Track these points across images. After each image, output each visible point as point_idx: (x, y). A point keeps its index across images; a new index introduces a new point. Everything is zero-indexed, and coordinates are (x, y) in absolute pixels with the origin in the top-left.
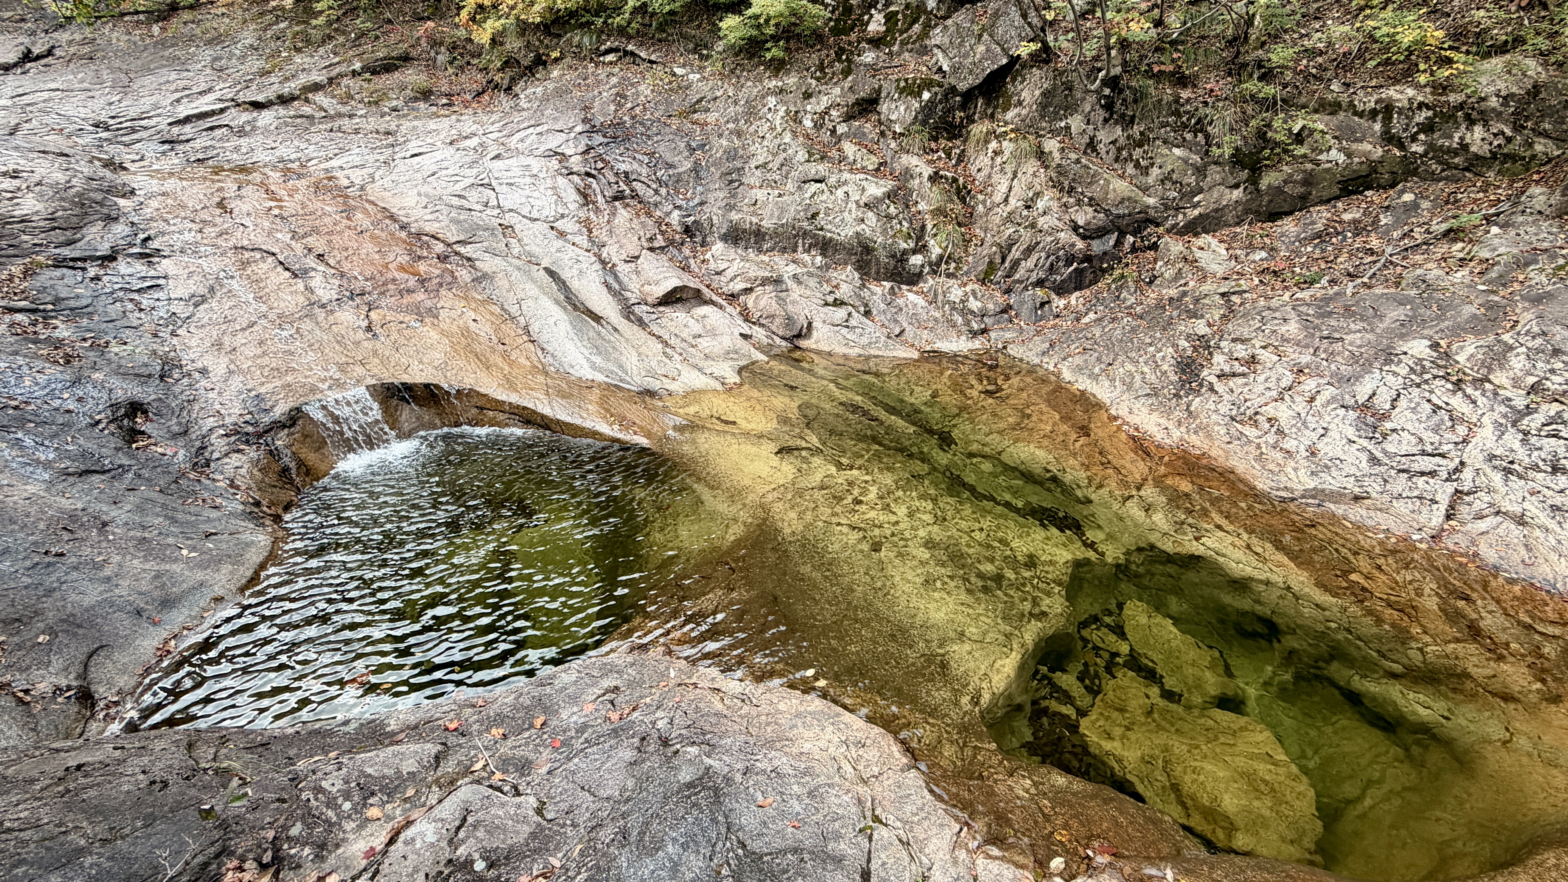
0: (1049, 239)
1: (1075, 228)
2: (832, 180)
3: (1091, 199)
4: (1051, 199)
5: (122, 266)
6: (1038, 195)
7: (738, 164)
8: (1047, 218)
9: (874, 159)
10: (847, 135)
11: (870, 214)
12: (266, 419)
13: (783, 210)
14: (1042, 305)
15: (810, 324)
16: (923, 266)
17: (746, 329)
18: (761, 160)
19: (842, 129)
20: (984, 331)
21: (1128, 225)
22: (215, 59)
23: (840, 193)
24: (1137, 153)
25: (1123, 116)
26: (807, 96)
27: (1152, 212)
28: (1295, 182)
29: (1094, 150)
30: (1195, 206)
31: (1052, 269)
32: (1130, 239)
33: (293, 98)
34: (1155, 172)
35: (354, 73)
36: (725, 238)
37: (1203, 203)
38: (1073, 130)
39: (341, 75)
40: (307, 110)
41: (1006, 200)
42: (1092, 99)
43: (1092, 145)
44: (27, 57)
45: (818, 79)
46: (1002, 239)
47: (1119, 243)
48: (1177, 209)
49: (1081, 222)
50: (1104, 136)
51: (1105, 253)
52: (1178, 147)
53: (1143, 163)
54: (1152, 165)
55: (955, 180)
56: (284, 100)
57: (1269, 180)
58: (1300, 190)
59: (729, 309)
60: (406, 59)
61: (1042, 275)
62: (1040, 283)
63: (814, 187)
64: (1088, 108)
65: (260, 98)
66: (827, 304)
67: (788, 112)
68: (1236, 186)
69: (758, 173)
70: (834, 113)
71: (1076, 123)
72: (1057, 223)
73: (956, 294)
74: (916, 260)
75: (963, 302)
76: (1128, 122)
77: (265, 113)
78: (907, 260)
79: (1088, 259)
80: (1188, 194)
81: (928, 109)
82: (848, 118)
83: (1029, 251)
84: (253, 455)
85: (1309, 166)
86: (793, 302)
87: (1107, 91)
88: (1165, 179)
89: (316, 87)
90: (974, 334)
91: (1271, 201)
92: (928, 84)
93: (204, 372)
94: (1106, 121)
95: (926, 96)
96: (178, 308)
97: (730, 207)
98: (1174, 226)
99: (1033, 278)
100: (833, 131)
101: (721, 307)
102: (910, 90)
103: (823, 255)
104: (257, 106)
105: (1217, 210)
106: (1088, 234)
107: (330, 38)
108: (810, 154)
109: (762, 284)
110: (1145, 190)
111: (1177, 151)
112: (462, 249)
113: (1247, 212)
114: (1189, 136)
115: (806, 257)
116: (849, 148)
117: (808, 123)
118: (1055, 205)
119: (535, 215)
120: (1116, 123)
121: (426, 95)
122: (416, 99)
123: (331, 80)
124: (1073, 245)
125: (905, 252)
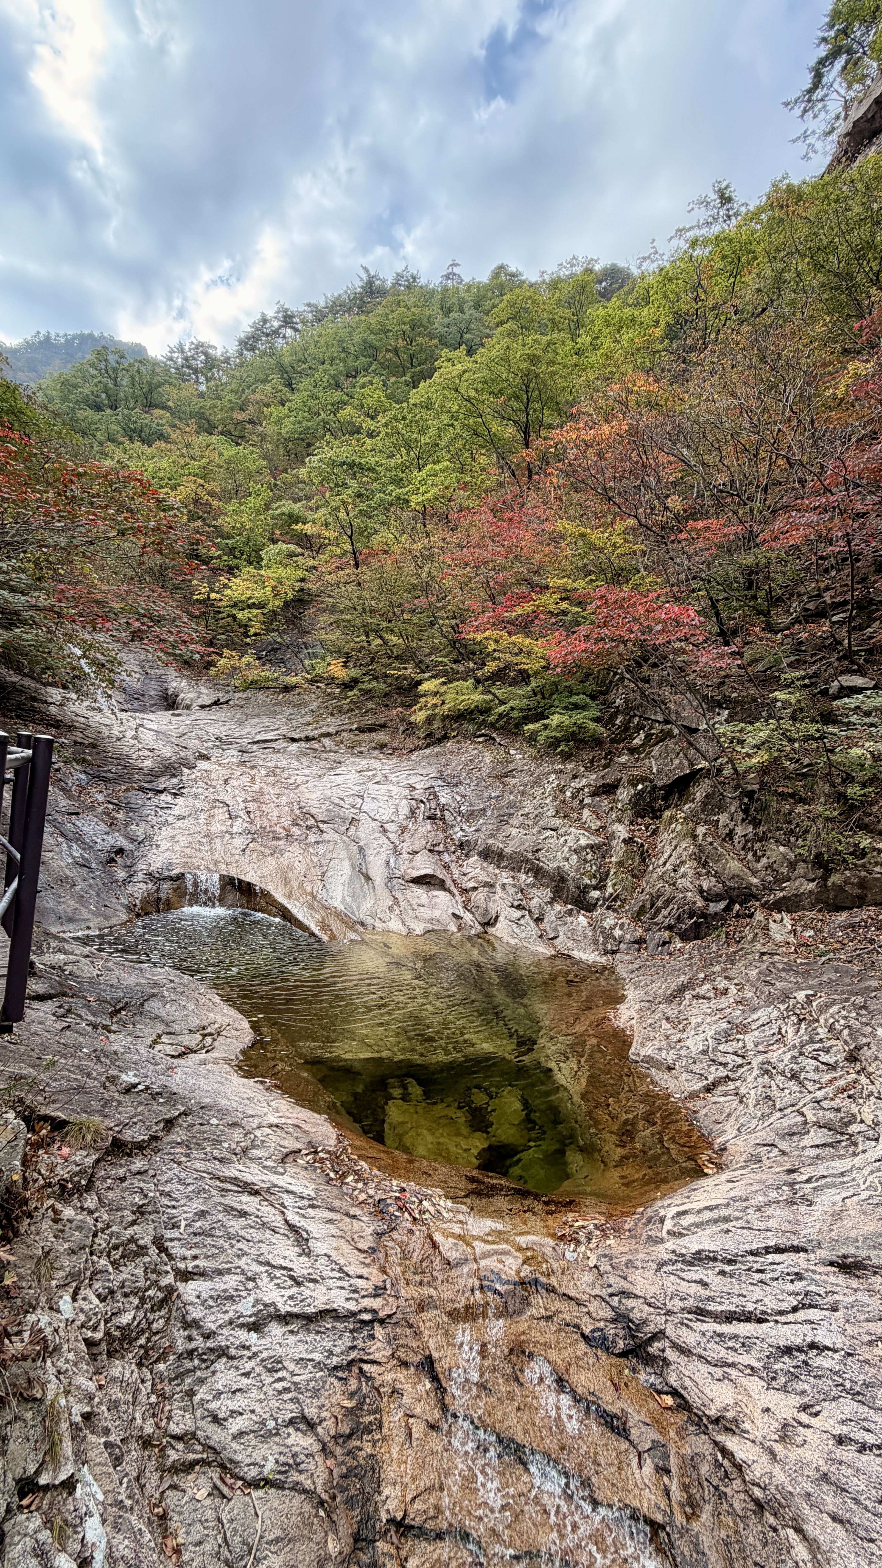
0: (681, 896)
1: (701, 891)
2: (562, 831)
3: (716, 872)
4: (690, 867)
5: (163, 797)
6: (682, 863)
7: (512, 811)
8: (683, 880)
9: (599, 823)
10: (589, 805)
11: (575, 857)
12: (166, 873)
13: (522, 844)
14: (664, 944)
15: (497, 917)
16: (598, 899)
17: (461, 912)
18: (526, 810)
19: (587, 801)
20: (614, 952)
21: (738, 896)
22: (291, 714)
23: (562, 839)
24: (758, 845)
25: (755, 818)
26: (575, 777)
27: (754, 889)
28: (853, 884)
29: (731, 839)
30: (782, 890)
31: (679, 919)
32: (737, 907)
33: (313, 739)
34: (764, 861)
35: (351, 730)
36: (480, 854)
37: (789, 888)
38: (720, 824)
39: (343, 731)
40: (316, 746)
41: (665, 863)
42: (736, 803)
43: (730, 835)
44: (216, 703)
45: (586, 768)
46: (653, 891)
47: (728, 908)
48: (771, 890)
49: (705, 888)
50: (739, 831)
51: (716, 914)
52: (784, 846)
53: (759, 853)
54: (764, 855)
55: (642, 845)
56: (308, 739)
57: (835, 879)
58: (857, 891)
59: (458, 898)
60: (383, 726)
61: (672, 922)
62: (670, 928)
63: (550, 833)
64: (733, 809)
65: (297, 737)
66: (512, 906)
67: (558, 785)
68: (813, 880)
69: (521, 819)
70: (586, 790)
71: (723, 818)
72: (689, 884)
73: (609, 922)
74: (595, 894)
75: (611, 929)
76: (756, 824)
77: (296, 745)
78: (588, 893)
79: (704, 916)
80: (780, 880)
81: (639, 795)
82: (593, 794)
83: (668, 902)
84: (150, 886)
85: (863, 873)
86: (495, 901)
87: (746, 800)
88: (769, 867)
89: (328, 735)
90: (606, 952)
91: (836, 896)
92: (643, 780)
93: (158, 846)
94: (743, 820)
95: (640, 787)
96: (170, 819)
97: (492, 836)
98: (767, 902)
99: (666, 924)
100: (582, 801)
101: (454, 895)
102: (633, 783)
103: (535, 877)
104: (293, 740)
105: (796, 896)
106: (709, 897)
107: (352, 710)
108: (557, 812)
109: (484, 886)
110: (754, 873)
111: (782, 849)
112: (321, 825)
113: (818, 901)
114: (792, 839)
115: (524, 877)
116: (586, 813)
117: (568, 794)
118: (691, 872)
119: (377, 817)
120: (750, 823)
121: (382, 747)
122: (375, 748)
123: (337, 732)
124: (695, 903)
125: (586, 886)
